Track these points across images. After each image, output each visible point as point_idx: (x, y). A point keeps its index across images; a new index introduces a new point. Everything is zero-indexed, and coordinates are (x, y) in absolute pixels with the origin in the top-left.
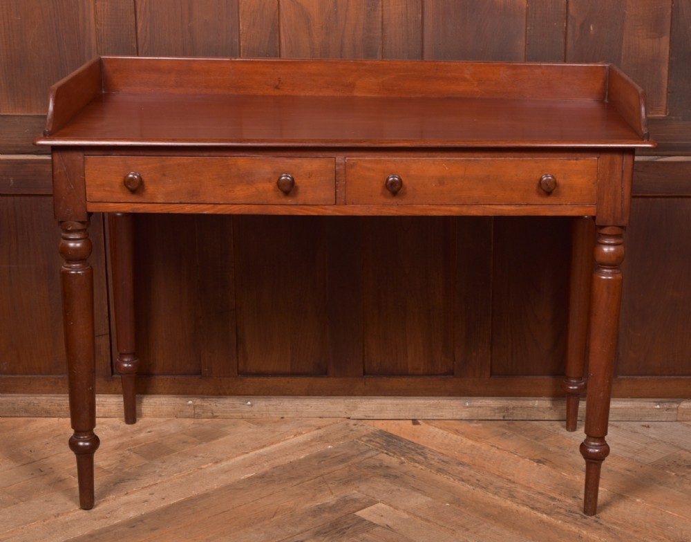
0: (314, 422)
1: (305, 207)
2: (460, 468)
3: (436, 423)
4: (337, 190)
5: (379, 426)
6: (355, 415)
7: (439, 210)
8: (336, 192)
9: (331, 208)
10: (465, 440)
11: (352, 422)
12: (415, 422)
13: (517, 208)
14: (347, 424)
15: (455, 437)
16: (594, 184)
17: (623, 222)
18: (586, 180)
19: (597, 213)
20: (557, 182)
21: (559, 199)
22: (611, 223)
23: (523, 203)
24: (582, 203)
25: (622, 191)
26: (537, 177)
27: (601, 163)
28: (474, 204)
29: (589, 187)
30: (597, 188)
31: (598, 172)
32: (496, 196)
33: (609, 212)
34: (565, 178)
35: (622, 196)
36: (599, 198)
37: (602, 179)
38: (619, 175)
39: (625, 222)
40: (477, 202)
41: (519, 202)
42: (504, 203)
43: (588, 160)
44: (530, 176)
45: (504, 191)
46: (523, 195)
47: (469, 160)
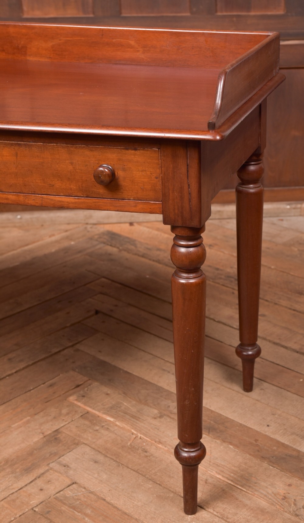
0: (63, 227)
2: (158, 253)
3: (145, 224)
5: (108, 228)
6: (92, 221)
10: (163, 234)
11: (89, 226)
12: (131, 224)
13: (77, 200)
14: (86, 228)
15: (156, 232)
16: (157, 178)
17: (193, 224)
18: (149, 173)
19: (163, 211)
20: (116, 174)
21: (121, 193)
22: (179, 224)
23: (82, 196)
24: (146, 199)
25: (189, 188)
26: (93, 167)
27: (162, 155)
28: (30, 193)
29: (152, 182)
30: (161, 183)
31: (160, 165)
32: (53, 185)
33: (176, 211)
34: (124, 170)
35: (190, 194)
36: (164, 195)
37: (164, 174)
38: (184, 170)
39: (195, 224)
40: (34, 192)
41: (79, 194)
42: (62, 194)
43: (147, 151)
44: (86, 165)
45: (61, 180)
46: (82, 187)
47: (19, 145)
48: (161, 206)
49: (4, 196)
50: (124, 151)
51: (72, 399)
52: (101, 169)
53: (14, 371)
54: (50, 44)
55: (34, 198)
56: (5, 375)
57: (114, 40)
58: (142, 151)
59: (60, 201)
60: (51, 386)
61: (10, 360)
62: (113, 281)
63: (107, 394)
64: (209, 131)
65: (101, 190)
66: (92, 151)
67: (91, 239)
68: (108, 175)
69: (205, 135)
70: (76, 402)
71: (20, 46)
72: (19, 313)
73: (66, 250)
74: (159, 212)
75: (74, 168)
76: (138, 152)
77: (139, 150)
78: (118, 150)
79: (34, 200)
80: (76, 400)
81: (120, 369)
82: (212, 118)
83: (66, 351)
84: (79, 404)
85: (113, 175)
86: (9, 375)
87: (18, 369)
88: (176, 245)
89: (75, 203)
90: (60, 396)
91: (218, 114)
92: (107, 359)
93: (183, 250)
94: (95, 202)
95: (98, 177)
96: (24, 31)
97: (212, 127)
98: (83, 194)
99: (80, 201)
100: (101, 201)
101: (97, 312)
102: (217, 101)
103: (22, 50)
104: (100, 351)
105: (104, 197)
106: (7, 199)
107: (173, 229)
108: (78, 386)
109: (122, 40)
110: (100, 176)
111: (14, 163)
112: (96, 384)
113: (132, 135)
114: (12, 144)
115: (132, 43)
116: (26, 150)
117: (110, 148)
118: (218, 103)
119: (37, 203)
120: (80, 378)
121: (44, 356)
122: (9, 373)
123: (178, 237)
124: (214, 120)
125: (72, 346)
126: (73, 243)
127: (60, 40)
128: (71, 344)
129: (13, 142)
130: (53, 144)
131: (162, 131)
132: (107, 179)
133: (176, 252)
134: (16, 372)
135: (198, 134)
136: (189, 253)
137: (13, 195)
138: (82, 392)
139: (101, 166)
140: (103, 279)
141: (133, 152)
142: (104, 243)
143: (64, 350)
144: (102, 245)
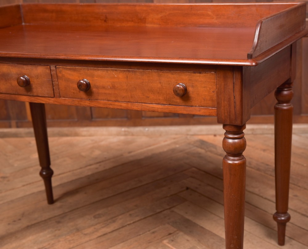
0: (173, 136)
1: (38, 98)
4: (54, 88)
7: (114, 105)
8: (53, 89)
9: (52, 99)
11: (188, 136)
12: (215, 135)
16: (213, 92)
17: (237, 123)
18: (208, 89)
19: (217, 114)
20: (188, 89)
21: (190, 102)
22: (228, 123)
23: (166, 104)
24: (207, 106)
25: (234, 98)
26: (174, 85)
27: (217, 76)
28: (135, 102)
29: (210, 94)
30: (216, 95)
31: (216, 83)
32: (149, 97)
33: (226, 114)
34: (193, 87)
35: (235, 102)
36: (218, 103)
37: (219, 89)
38: (231, 86)
39: (238, 123)
40: (137, 101)
41: (164, 103)
42: (154, 103)
43: (208, 74)
44: (169, 84)
45: (154, 94)
46: (166, 98)
47: (129, 71)
48: (216, 111)
49: (119, 104)
50: (193, 74)
51: (165, 242)
52: (178, 86)
53: (132, 222)
54: (160, 16)
55: (137, 105)
56: (126, 224)
57: (198, 12)
58: (204, 74)
59: (153, 107)
60: (153, 233)
61: (130, 215)
62: (199, 169)
63: (188, 240)
64: (248, 59)
65: (178, 100)
66: (173, 74)
67: (189, 144)
68: (182, 90)
69: (245, 62)
70: (167, 244)
71: (142, 18)
72: (140, 187)
73: (173, 150)
74: (215, 115)
75: (161, 85)
76: (202, 75)
77: (202, 73)
78: (189, 73)
79: (137, 106)
80: (168, 243)
81: (198, 225)
82: (250, 51)
83: (165, 212)
84: (169, 245)
85: (185, 90)
86: (129, 225)
87: (134, 221)
88: (226, 138)
89: (162, 108)
90: (158, 239)
91: (254, 49)
92: (190, 218)
93: (230, 141)
94: (174, 108)
95: (176, 91)
96: (145, 8)
97: (250, 57)
98: (167, 103)
99: (165, 107)
100: (178, 107)
101: (187, 188)
102: (255, 41)
103: (143, 20)
104: (186, 213)
105: (180, 104)
106: (121, 106)
107: (224, 126)
108: (170, 234)
109: (203, 12)
110: (177, 90)
111: (126, 83)
112: (181, 233)
113: (197, 63)
114: (124, 71)
115: (210, 13)
116: (133, 74)
117: (184, 72)
118: (255, 42)
119: (139, 108)
120: (172, 229)
121: (151, 214)
122: (129, 223)
123: (228, 132)
124: (252, 53)
125: (170, 208)
126: (177, 146)
127: (166, 13)
128: (168, 207)
129: (125, 69)
130: (149, 70)
131: (217, 60)
132: (181, 93)
133: (225, 142)
134: (133, 223)
135: (240, 62)
136: (234, 143)
137: (125, 103)
138: (172, 238)
139: (178, 84)
140: (194, 169)
141: (199, 74)
142: (197, 146)
143: (164, 210)
144: (195, 148)
